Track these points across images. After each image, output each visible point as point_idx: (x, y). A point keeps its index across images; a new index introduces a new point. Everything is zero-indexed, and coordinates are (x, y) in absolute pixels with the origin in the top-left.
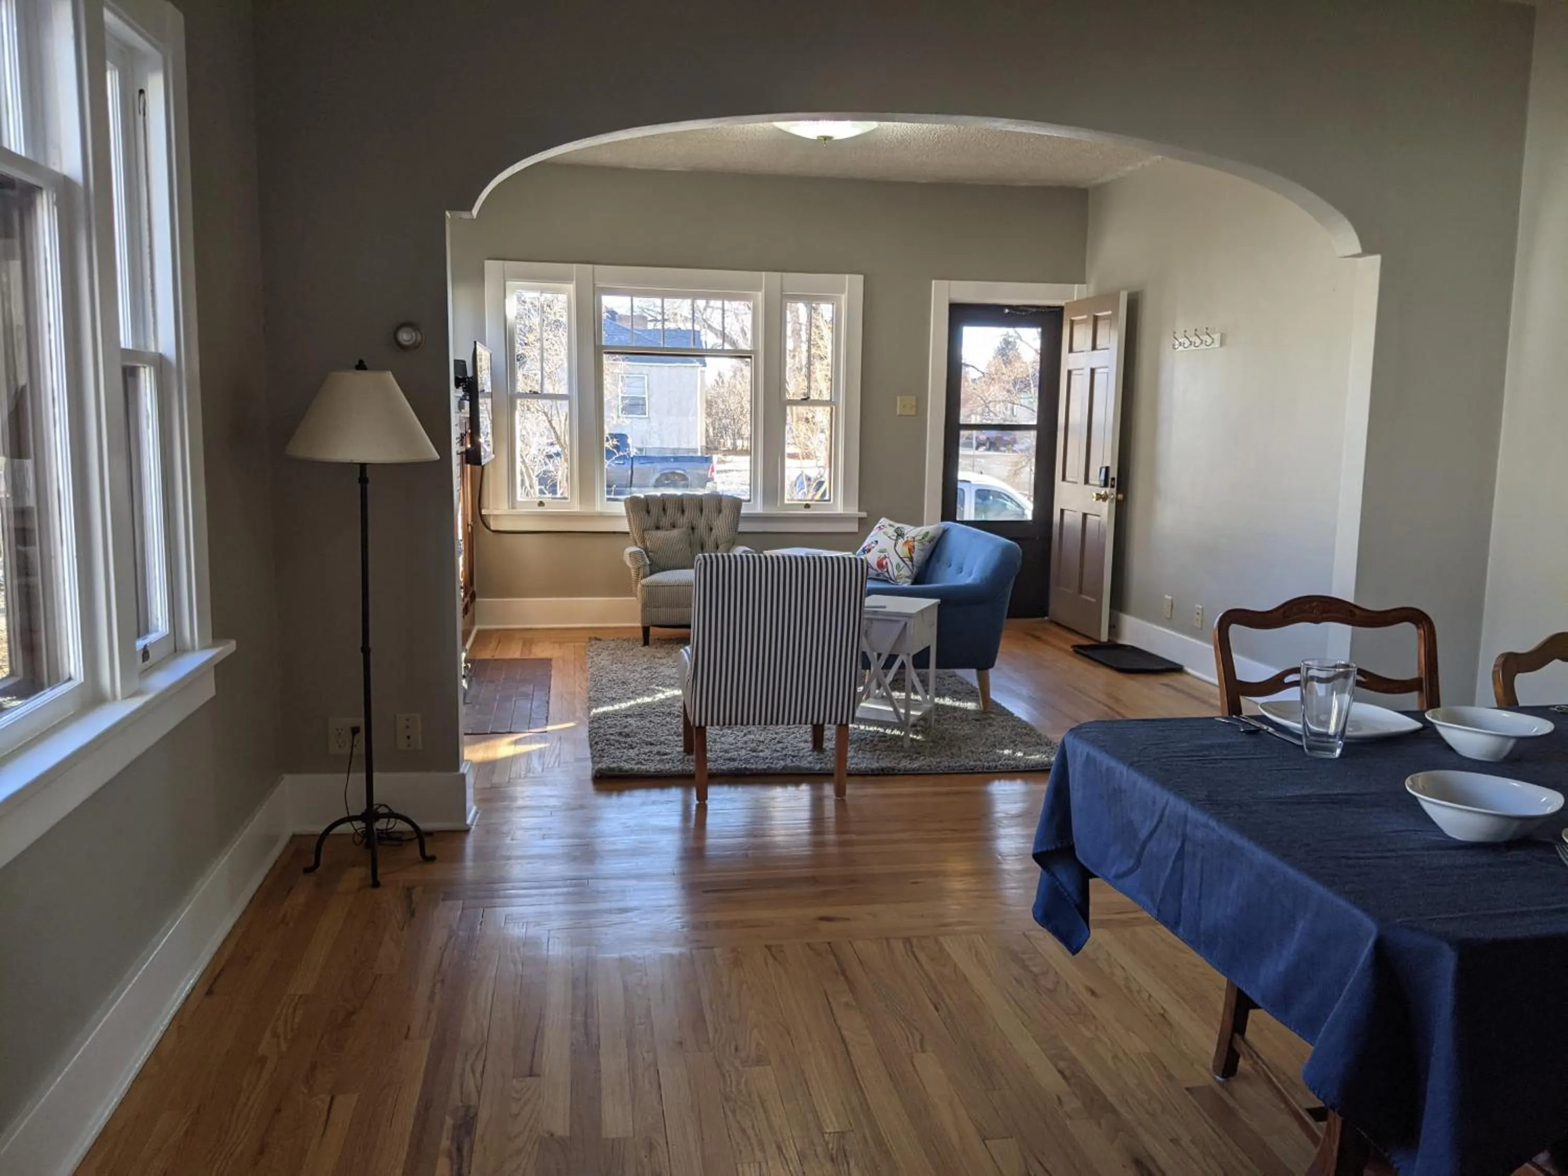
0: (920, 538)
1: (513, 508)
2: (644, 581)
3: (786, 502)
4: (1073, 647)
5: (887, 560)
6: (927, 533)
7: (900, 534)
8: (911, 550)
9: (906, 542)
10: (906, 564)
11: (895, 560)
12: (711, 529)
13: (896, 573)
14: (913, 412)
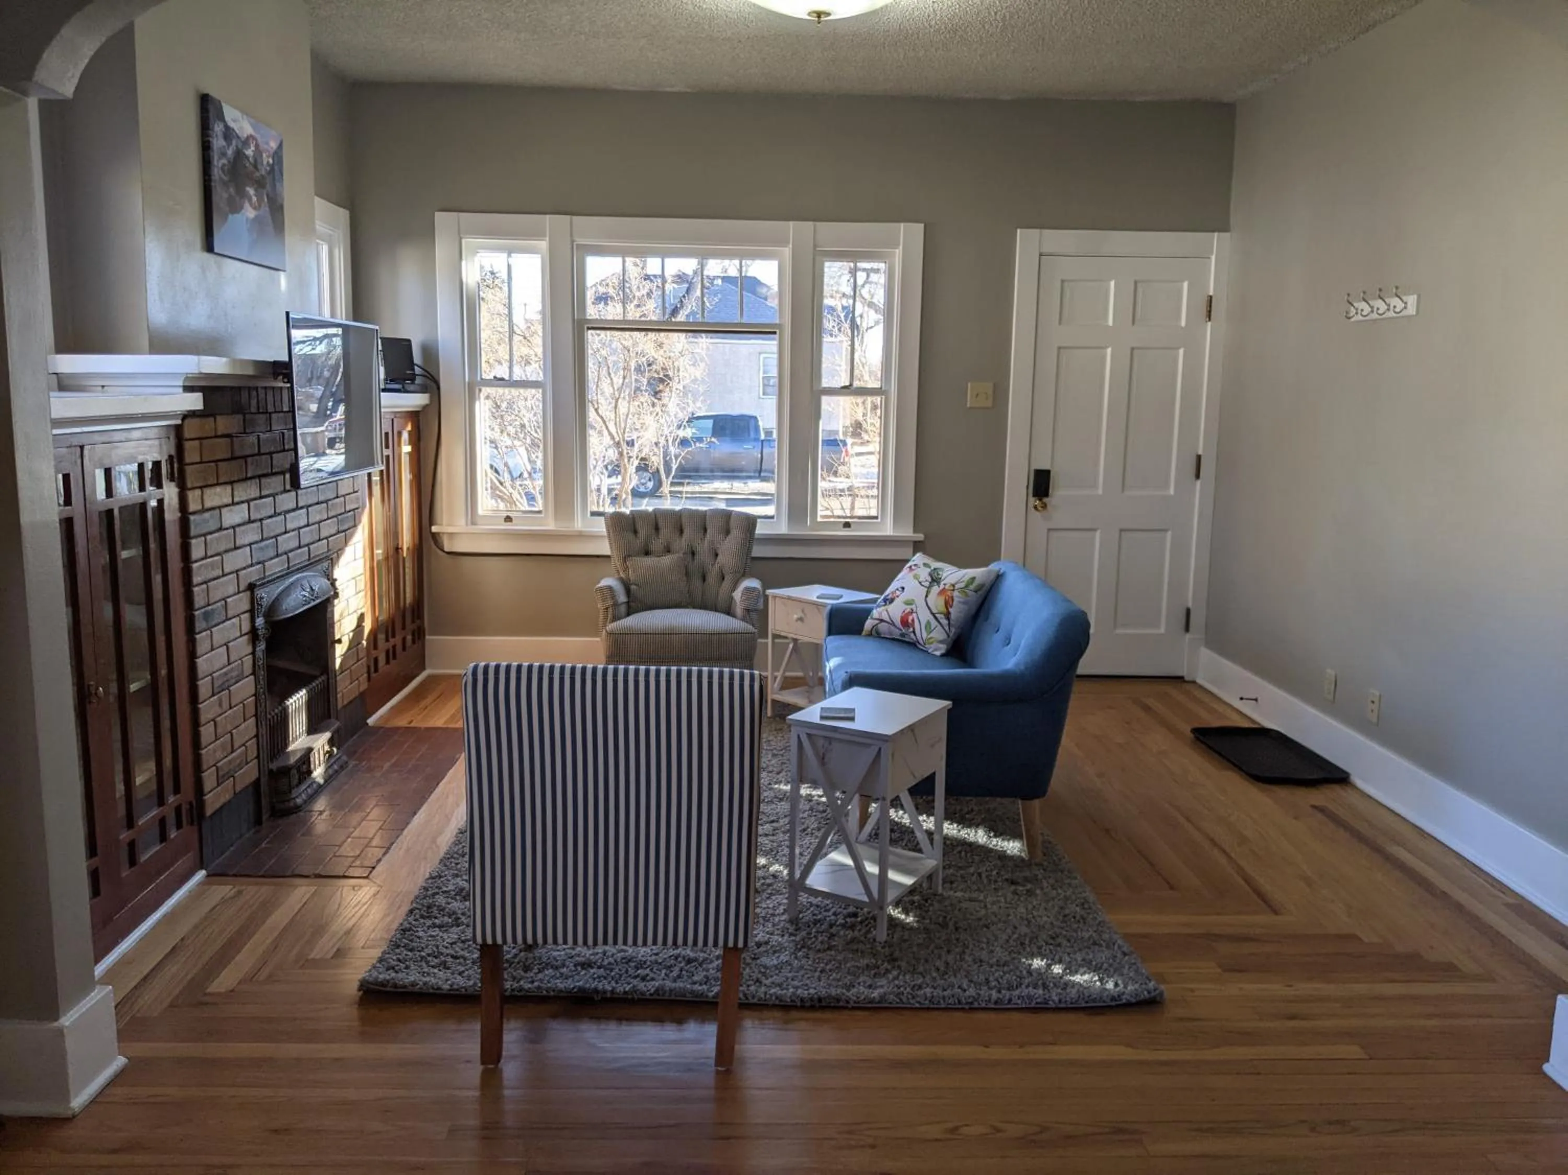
0: (962, 585)
1: (473, 523)
2: (611, 626)
3: (819, 519)
4: (1195, 731)
5: (914, 615)
6: (973, 579)
7: (935, 579)
8: (948, 603)
9: (942, 592)
10: (939, 622)
11: (924, 616)
12: (717, 555)
13: (925, 635)
14: (989, 403)
